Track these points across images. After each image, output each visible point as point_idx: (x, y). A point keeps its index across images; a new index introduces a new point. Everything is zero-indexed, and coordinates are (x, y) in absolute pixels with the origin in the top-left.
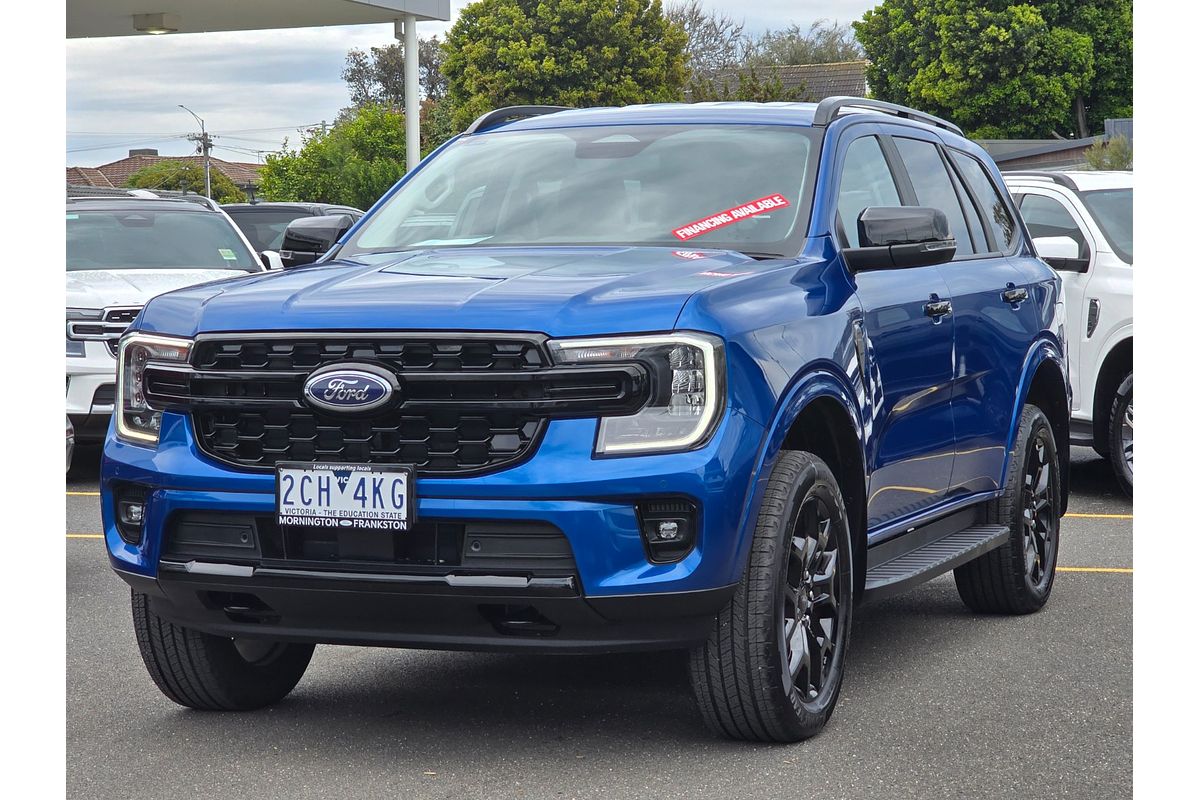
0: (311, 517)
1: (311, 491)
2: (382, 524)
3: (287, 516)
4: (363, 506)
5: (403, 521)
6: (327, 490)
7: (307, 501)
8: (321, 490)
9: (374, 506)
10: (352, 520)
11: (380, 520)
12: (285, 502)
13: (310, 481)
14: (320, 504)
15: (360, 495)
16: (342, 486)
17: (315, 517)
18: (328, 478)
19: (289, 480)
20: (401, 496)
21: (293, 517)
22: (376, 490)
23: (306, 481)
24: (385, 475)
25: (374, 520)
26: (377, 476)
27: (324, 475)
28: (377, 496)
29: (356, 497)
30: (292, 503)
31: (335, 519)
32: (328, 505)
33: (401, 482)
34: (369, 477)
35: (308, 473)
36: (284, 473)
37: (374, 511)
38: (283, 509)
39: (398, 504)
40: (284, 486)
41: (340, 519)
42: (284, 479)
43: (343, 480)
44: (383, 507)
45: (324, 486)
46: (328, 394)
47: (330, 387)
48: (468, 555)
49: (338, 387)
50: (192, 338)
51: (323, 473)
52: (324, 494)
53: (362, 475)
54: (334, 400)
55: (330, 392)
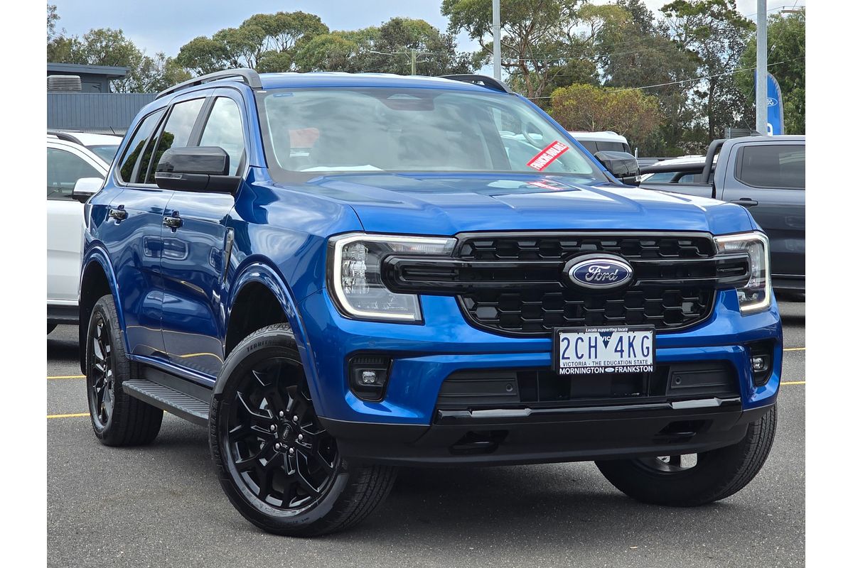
0: (584, 368)
1: (583, 348)
2: (636, 369)
3: (566, 368)
4: (622, 357)
5: (650, 366)
6: (595, 347)
7: (580, 356)
8: (590, 347)
9: (629, 356)
10: (614, 367)
11: (634, 366)
12: (563, 358)
13: (583, 341)
14: (590, 357)
15: (619, 349)
16: (606, 343)
17: (587, 367)
18: (596, 338)
19: (566, 341)
20: (648, 348)
21: (570, 368)
22: (631, 345)
23: (580, 341)
24: (636, 333)
25: (630, 366)
26: (631, 334)
27: (593, 336)
28: (631, 348)
29: (616, 351)
30: (569, 358)
31: (602, 367)
32: (596, 357)
33: (648, 338)
34: (625, 336)
35: (581, 335)
36: (562, 336)
37: (630, 359)
38: (562, 362)
39: (646, 353)
40: (563, 345)
41: (605, 367)
42: (563, 341)
43: (606, 338)
44: (635, 356)
45: (593, 344)
46: (589, 276)
47: (590, 271)
48: (672, 387)
49: (596, 272)
50: (453, 236)
51: (593, 334)
52: (593, 350)
53: (621, 334)
54: (593, 281)
55: (591, 275)
